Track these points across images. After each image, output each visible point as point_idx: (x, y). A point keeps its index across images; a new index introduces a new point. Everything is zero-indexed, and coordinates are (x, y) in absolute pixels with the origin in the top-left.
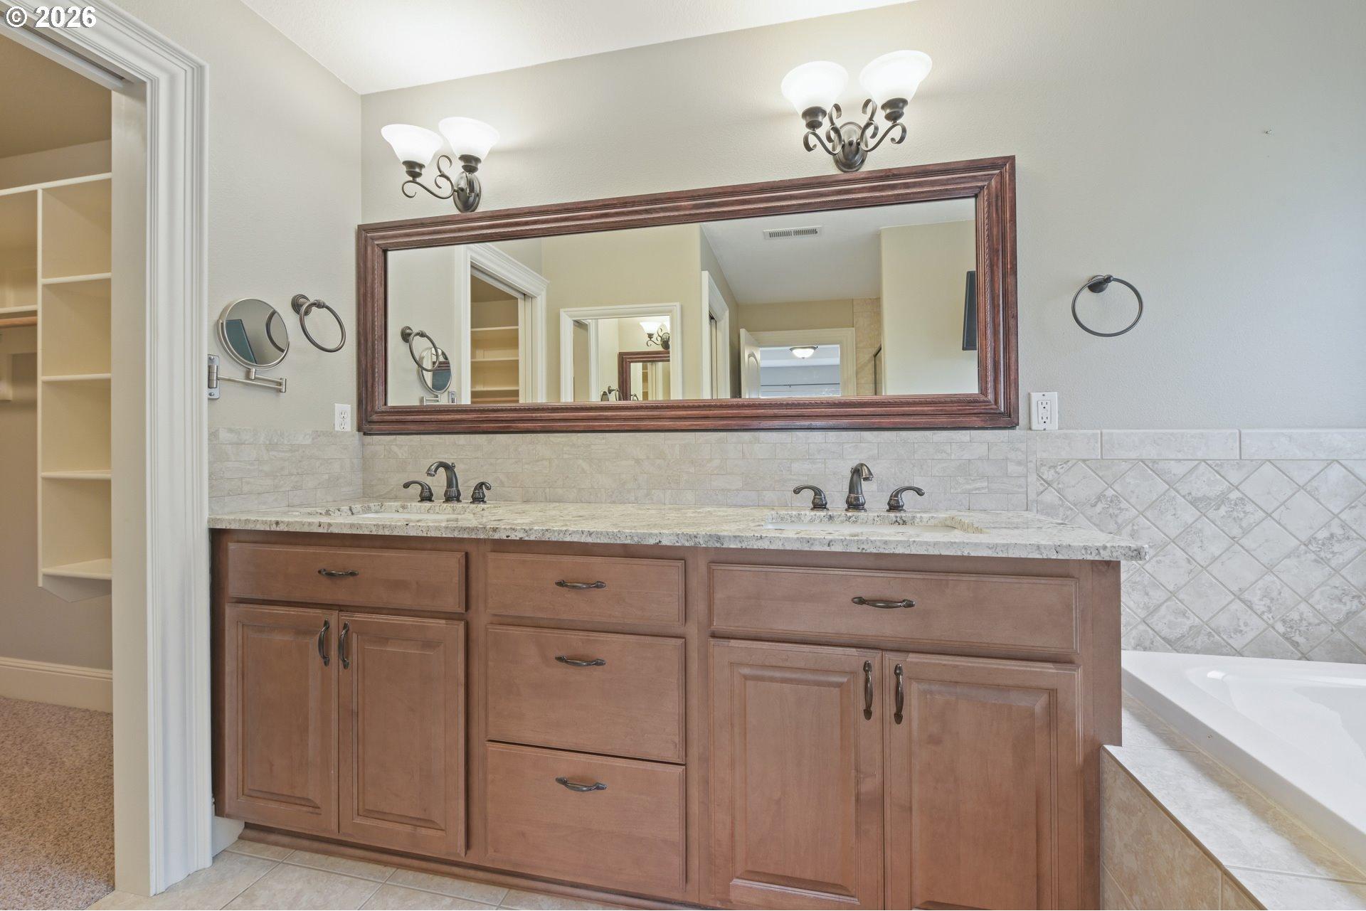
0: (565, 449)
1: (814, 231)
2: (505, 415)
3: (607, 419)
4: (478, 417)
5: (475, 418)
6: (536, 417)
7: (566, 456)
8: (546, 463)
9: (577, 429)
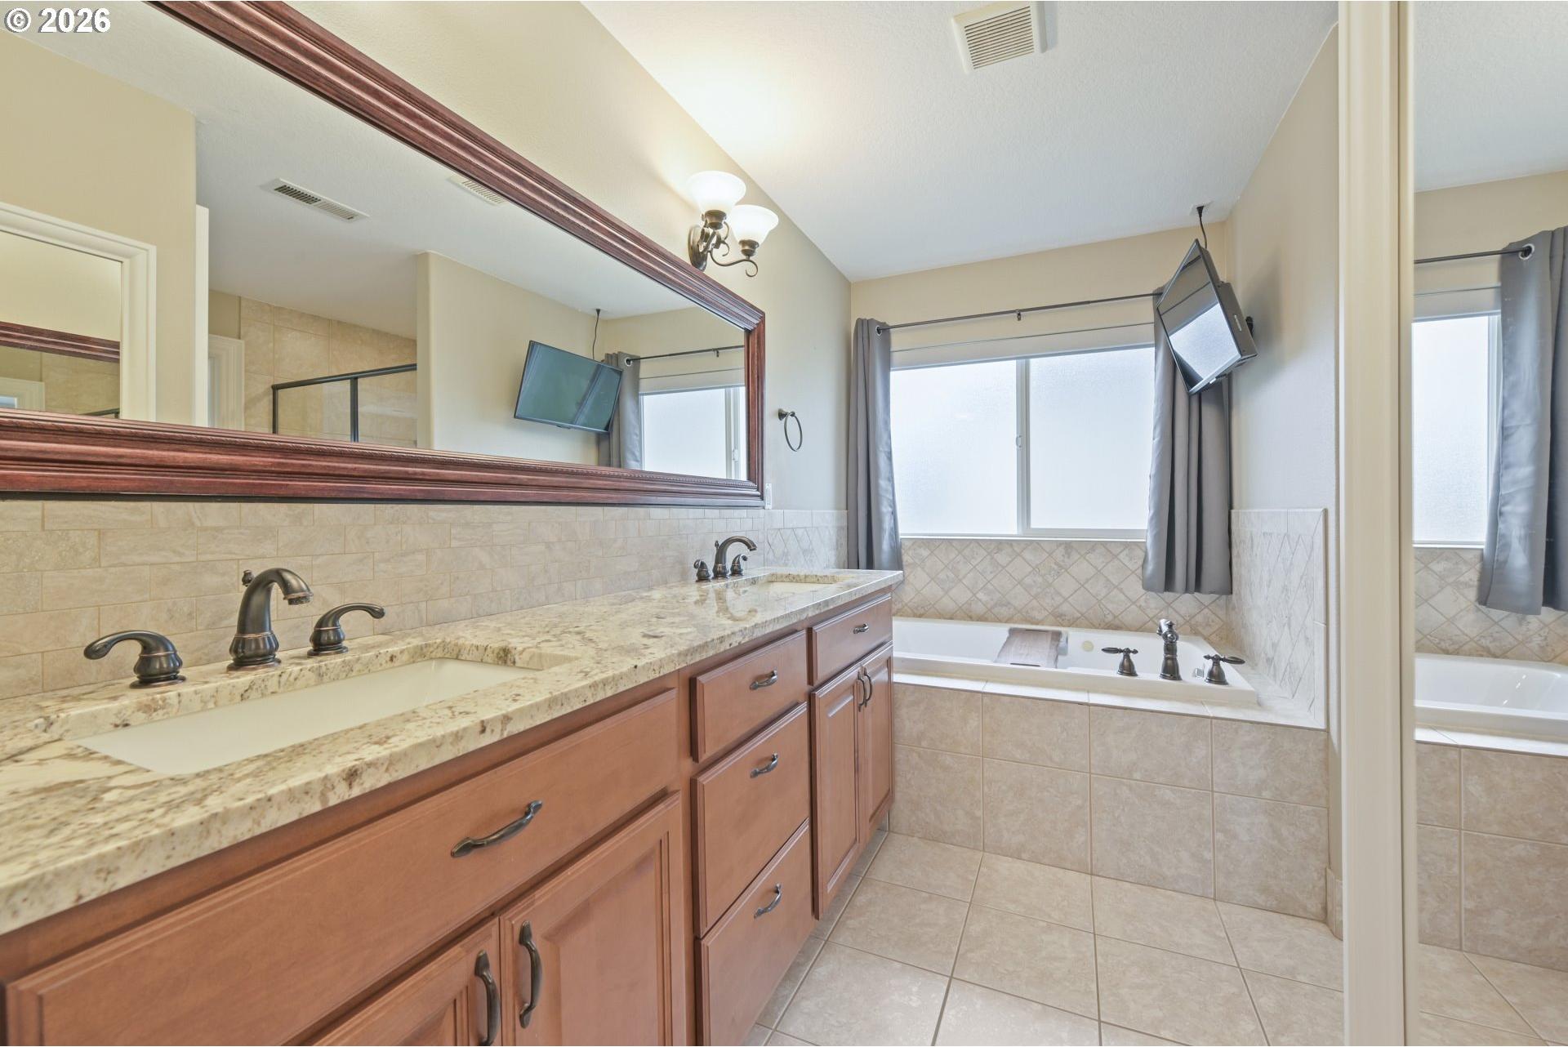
0: (453, 531)
1: (350, 217)
2: (350, 466)
3: (520, 485)
4: (279, 464)
5: (273, 464)
6: (415, 473)
7: (455, 544)
8: (421, 557)
9: (482, 498)
